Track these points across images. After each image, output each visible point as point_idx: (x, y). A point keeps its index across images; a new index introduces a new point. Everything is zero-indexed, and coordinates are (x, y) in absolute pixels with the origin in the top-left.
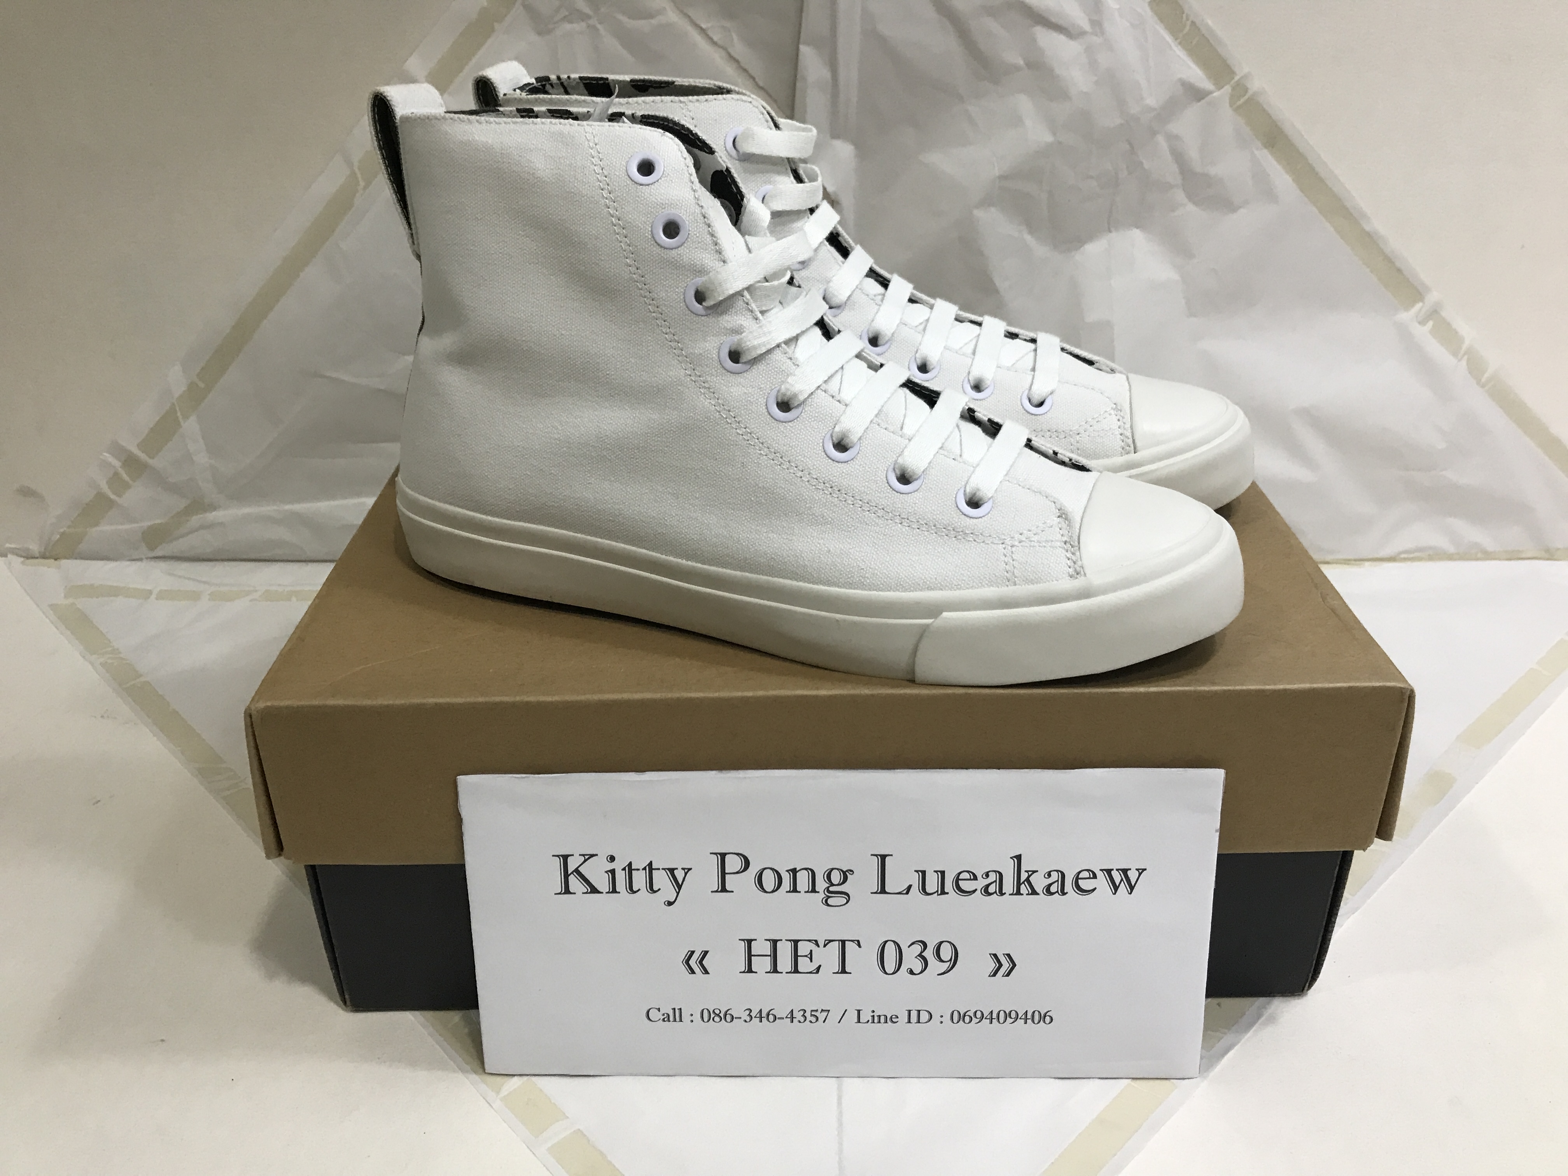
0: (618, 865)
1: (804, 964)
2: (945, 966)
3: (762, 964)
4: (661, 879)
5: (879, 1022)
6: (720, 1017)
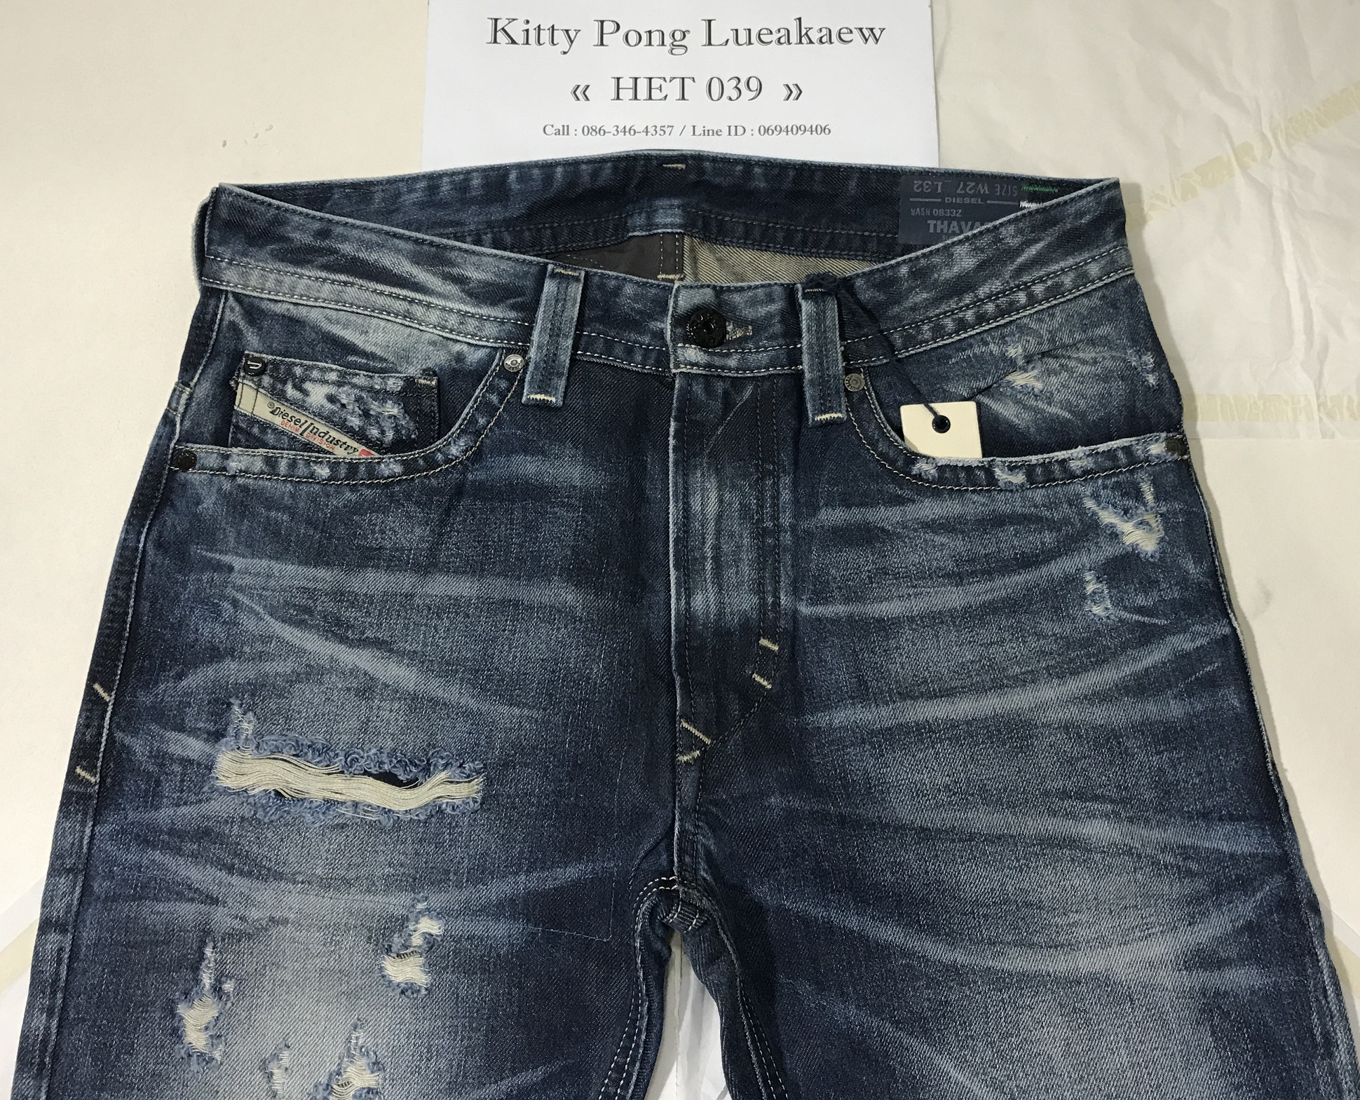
0: (531, 27)
1: (655, 93)
2: (753, 94)
3: (627, 94)
4: (560, 36)
5: (709, 135)
6: (596, 132)
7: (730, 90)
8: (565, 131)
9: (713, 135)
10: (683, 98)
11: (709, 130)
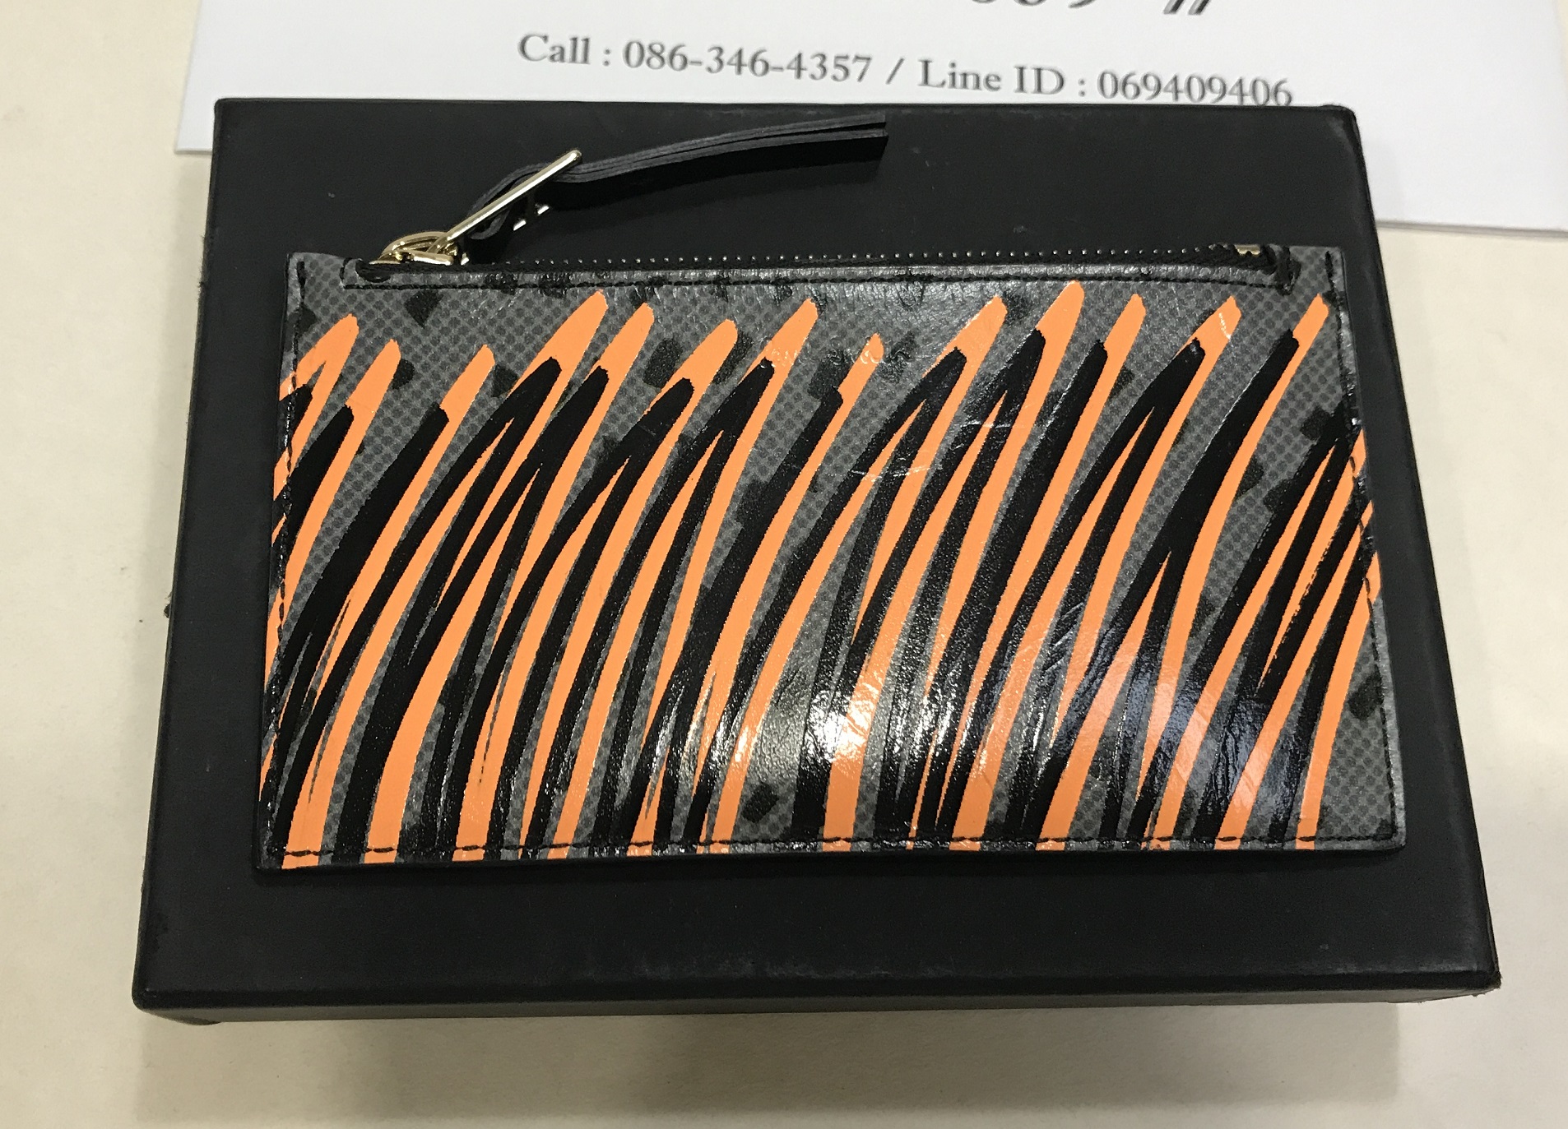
5: (965, 85)
6: (662, 59)
9: (977, 86)
11: (965, 75)
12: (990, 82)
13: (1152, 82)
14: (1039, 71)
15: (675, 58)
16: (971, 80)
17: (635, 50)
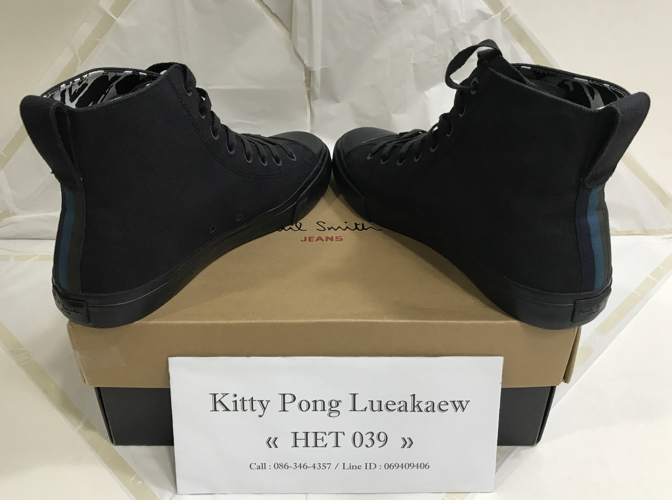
0: (238, 399)
1: (320, 443)
2: (382, 443)
3: (301, 443)
4: (257, 405)
5: (353, 469)
6: (283, 467)
7: (367, 441)
8: (263, 466)
9: (356, 469)
10: (337, 446)
11: (353, 466)
12: (359, 468)
13: (397, 465)
14: (370, 464)
15: (285, 466)
16: (354, 467)
17: (276, 465)
